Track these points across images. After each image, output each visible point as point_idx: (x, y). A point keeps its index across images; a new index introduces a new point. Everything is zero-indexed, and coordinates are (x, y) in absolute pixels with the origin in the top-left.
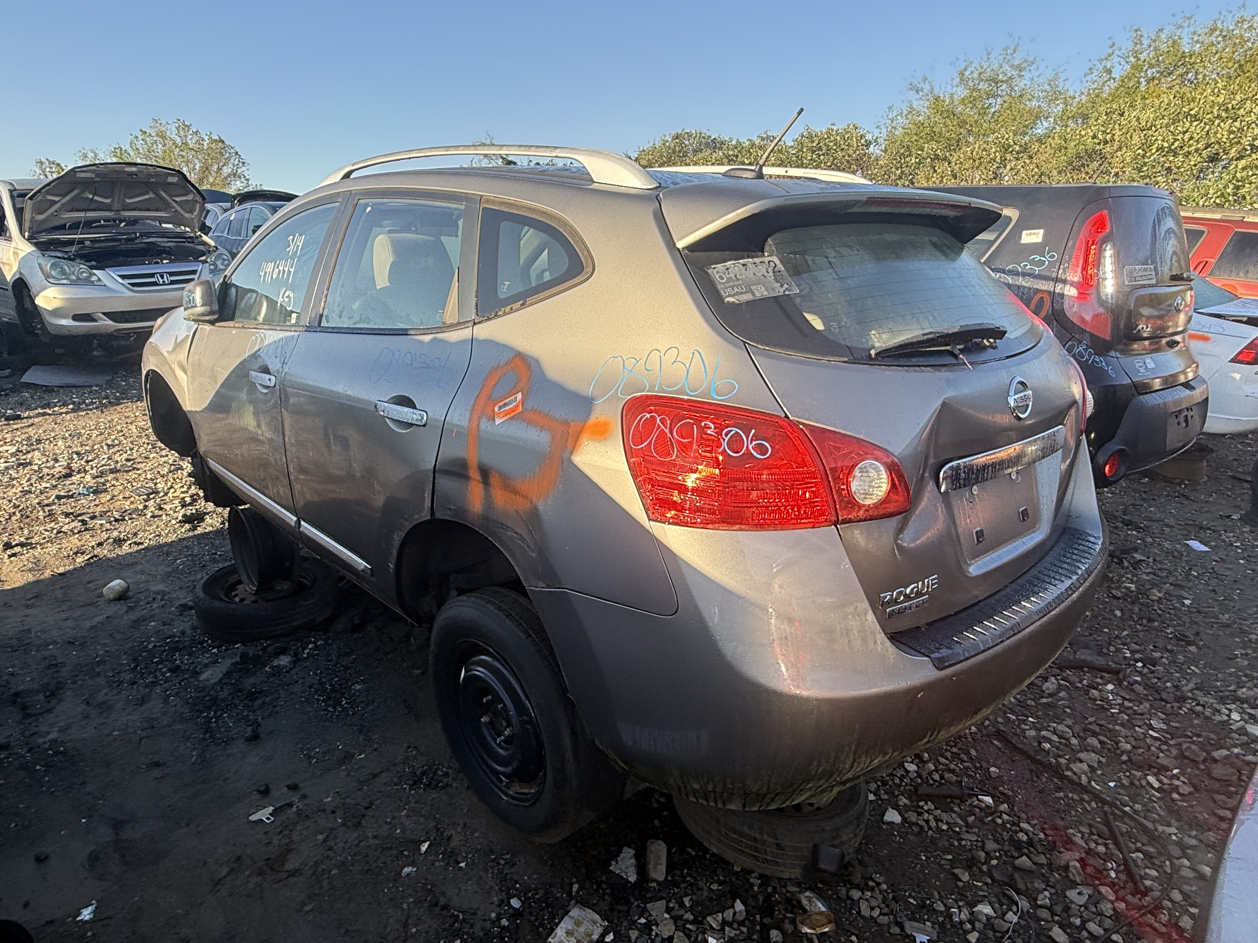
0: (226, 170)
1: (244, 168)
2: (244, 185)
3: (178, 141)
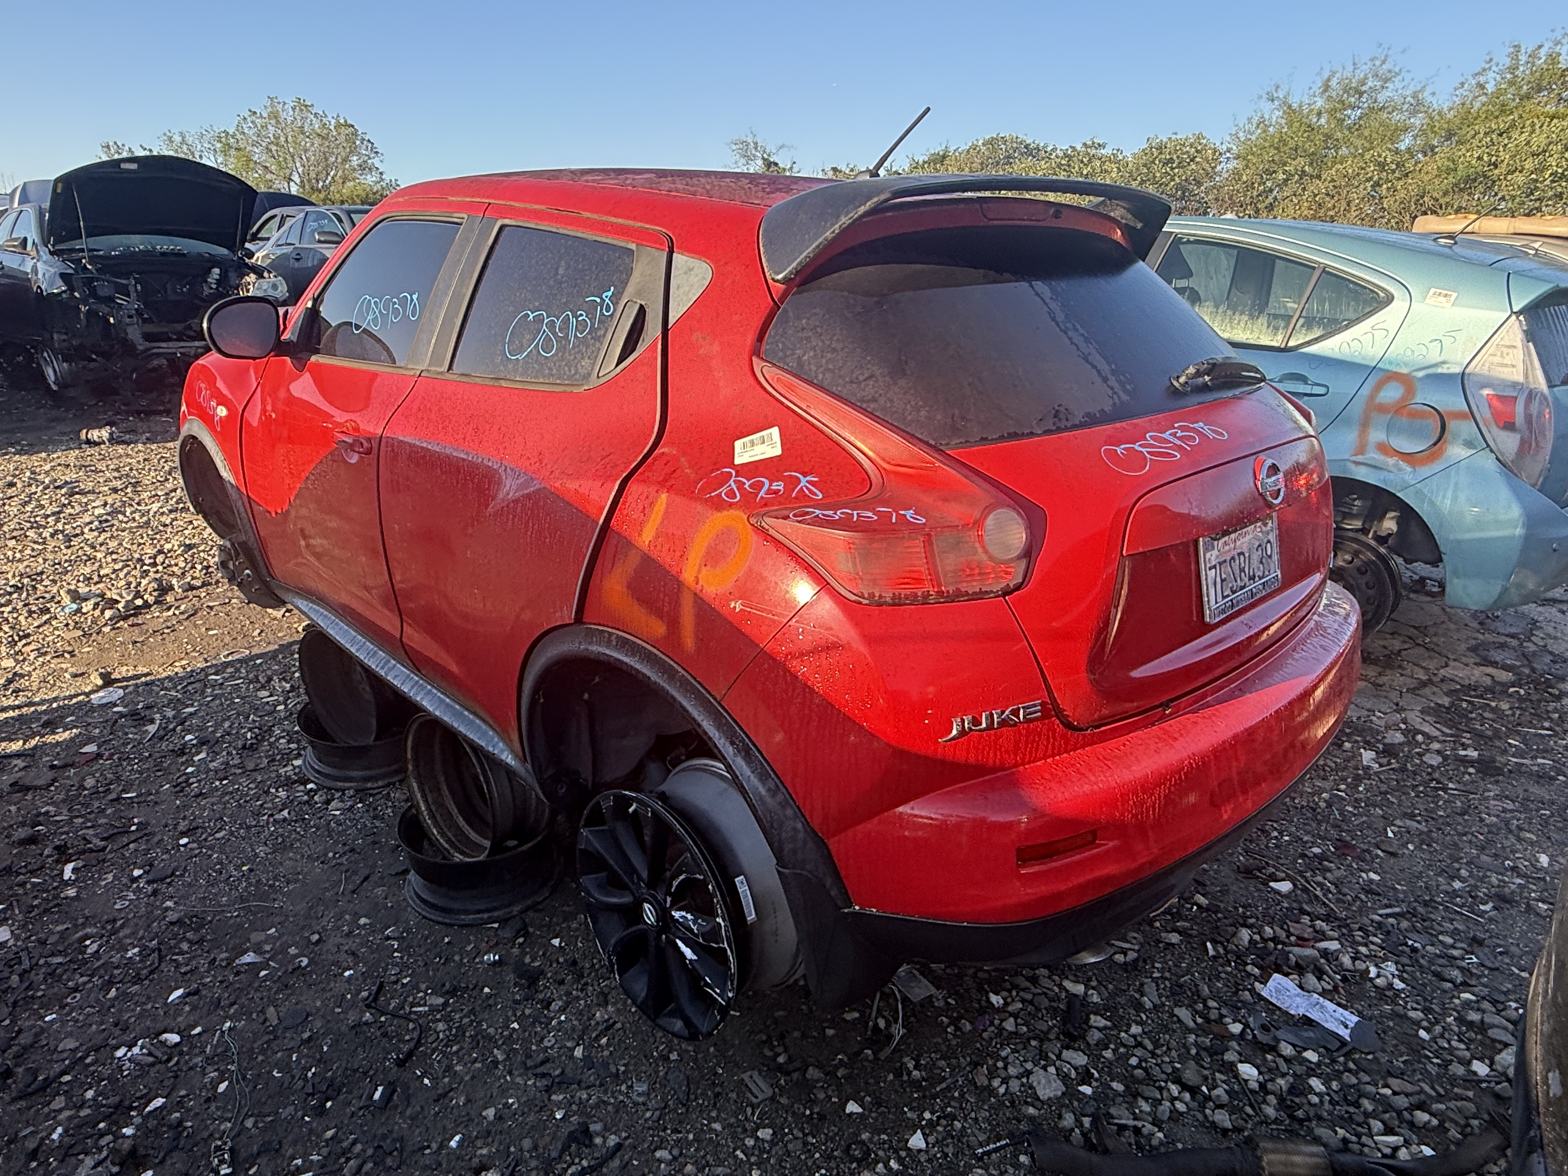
0: (355, 161)
1: (377, 159)
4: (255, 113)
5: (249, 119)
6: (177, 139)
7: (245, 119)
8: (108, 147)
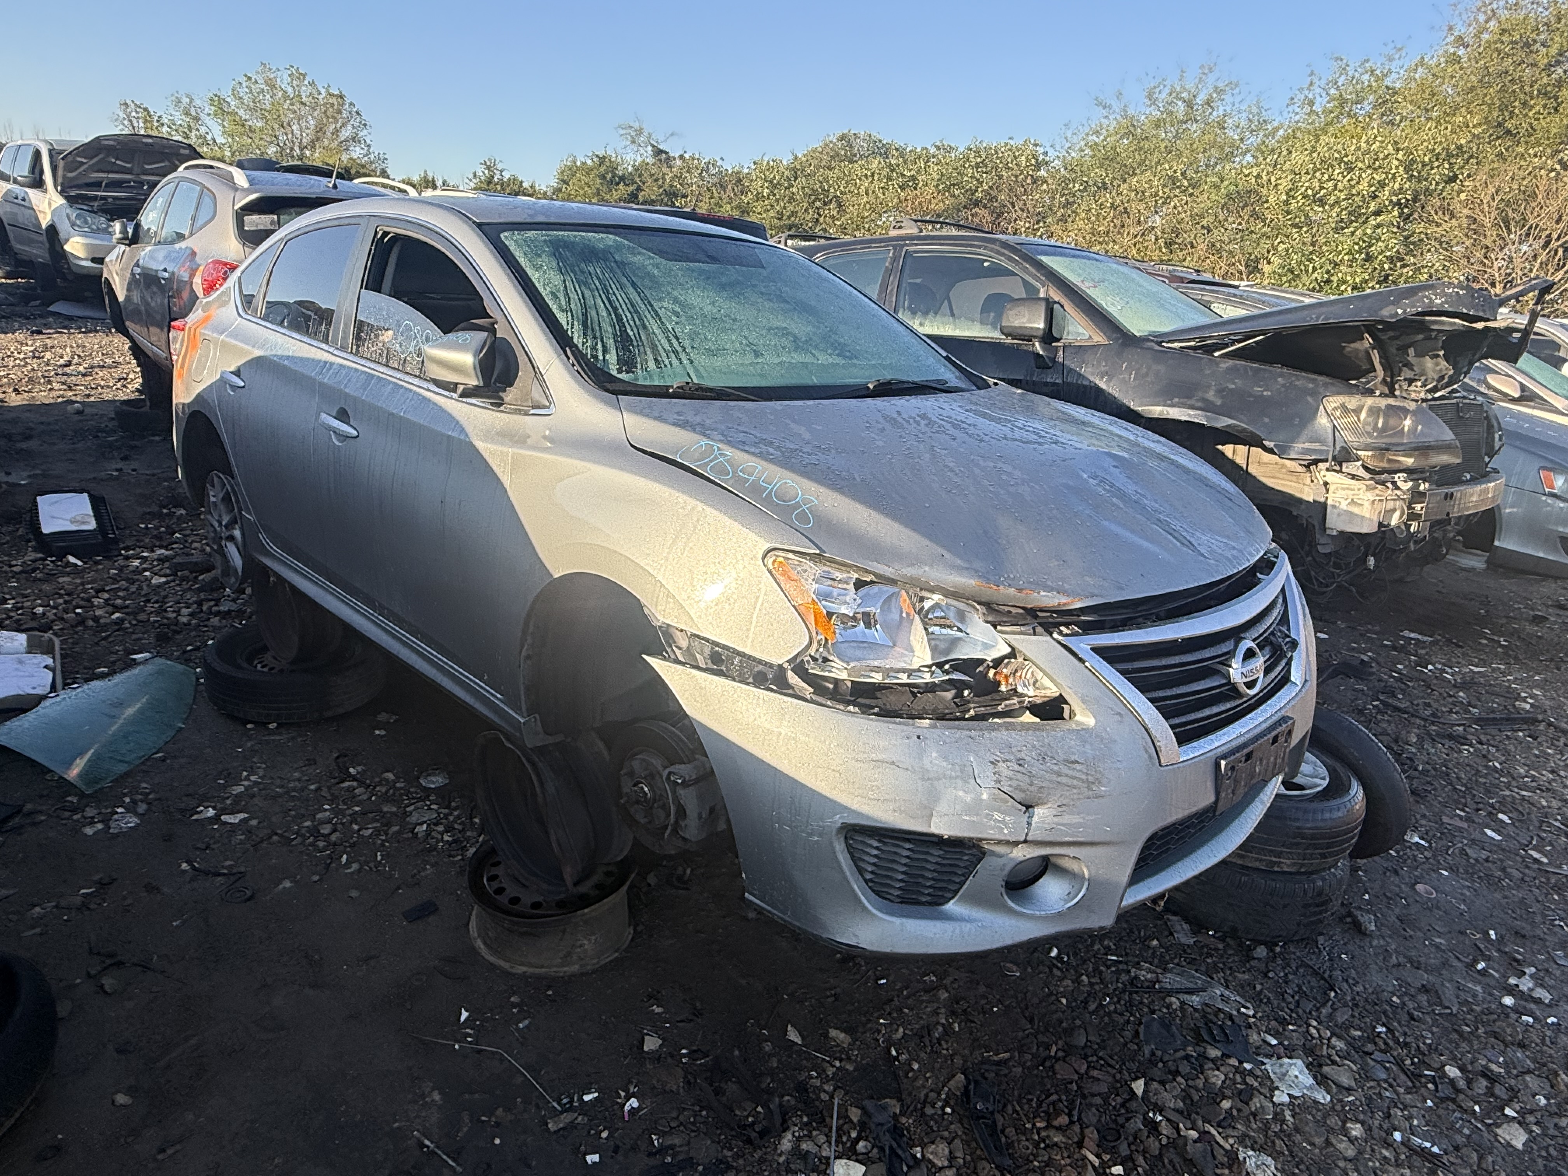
0: (345, 134)
1: (365, 132)
2: (364, 152)
3: (290, 90)
4: (250, 78)
5: (244, 85)
6: (186, 100)
7: (240, 84)
8: (126, 104)
